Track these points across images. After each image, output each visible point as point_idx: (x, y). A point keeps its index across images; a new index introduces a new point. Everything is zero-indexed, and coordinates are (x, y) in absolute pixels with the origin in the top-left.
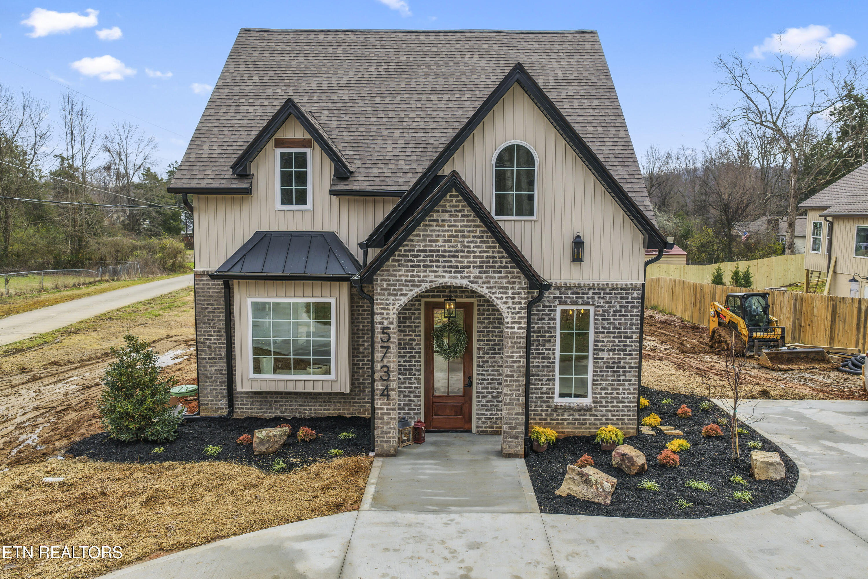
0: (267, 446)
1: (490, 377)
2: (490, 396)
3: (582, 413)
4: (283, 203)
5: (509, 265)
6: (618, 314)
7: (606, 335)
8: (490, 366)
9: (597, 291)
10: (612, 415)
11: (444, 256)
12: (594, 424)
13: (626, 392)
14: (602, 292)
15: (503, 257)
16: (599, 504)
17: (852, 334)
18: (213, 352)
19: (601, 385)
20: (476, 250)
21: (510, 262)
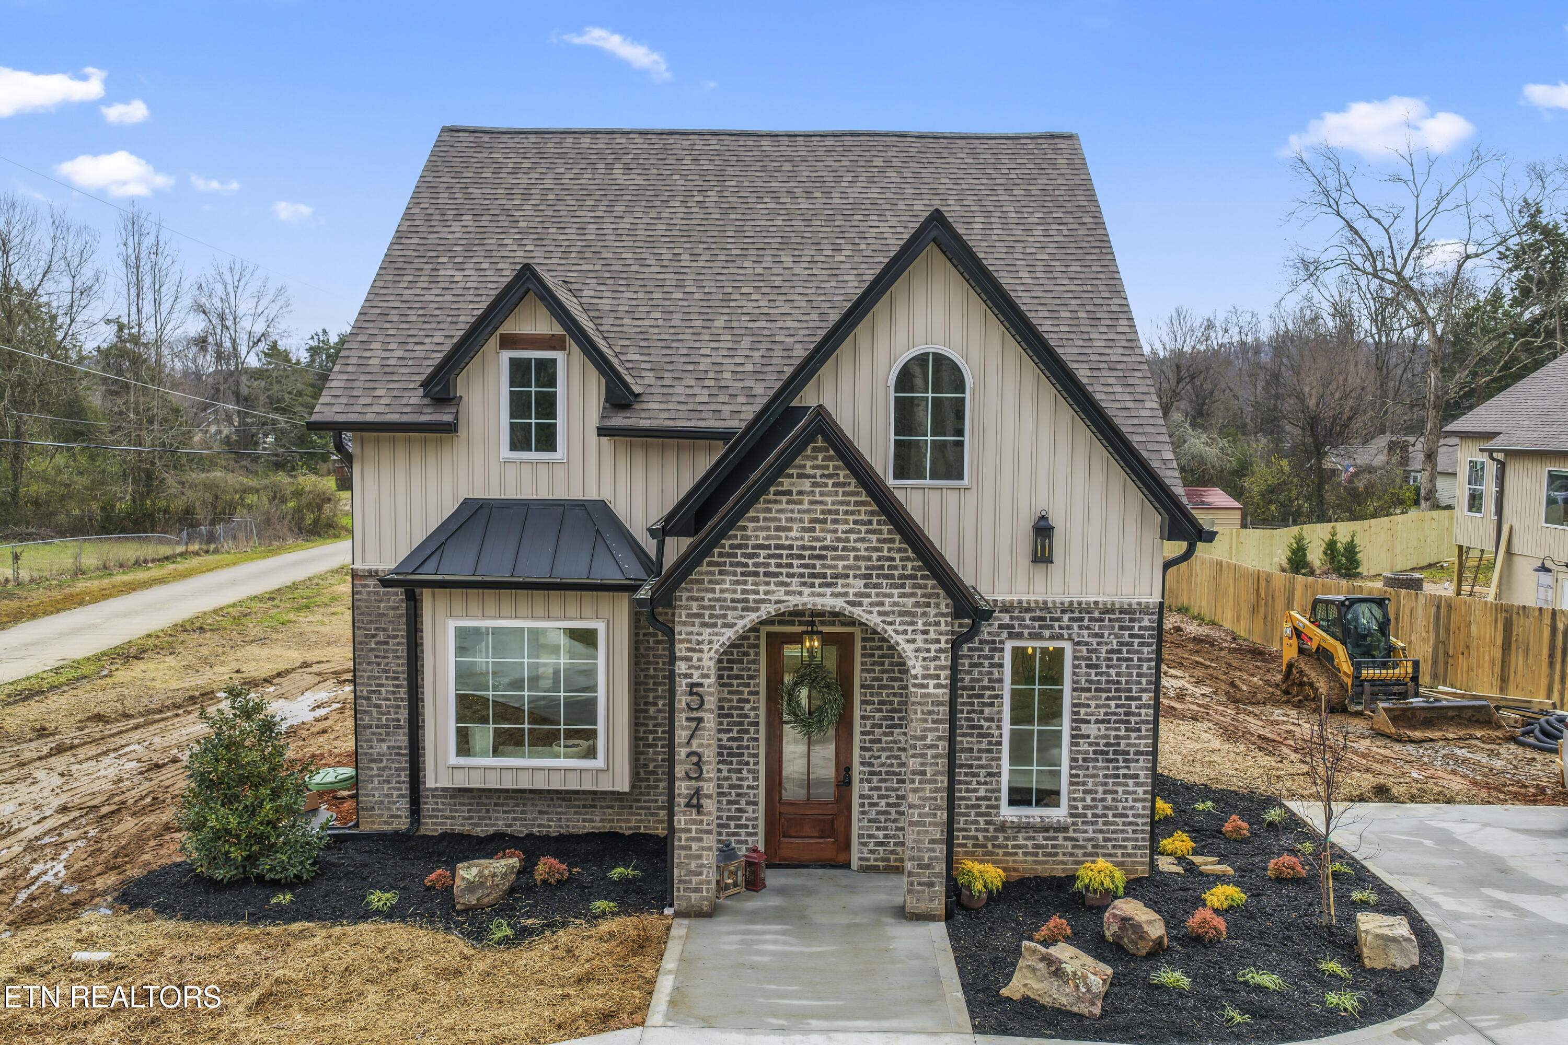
0: (480, 893)
1: (883, 769)
2: (883, 802)
3: (1051, 834)
4: (513, 447)
5: (919, 574)
6: (1115, 657)
7: (1093, 694)
8: (884, 749)
9: (1076, 615)
10: (1105, 839)
11: (802, 557)
12: (1072, 855)
13: (1130, 797)
14: (1087, 616)
15: (908, 559)
16: (1080, 1016)
17: (1540, 674)
18: (384, 714)
19: (1084, 784)
20: (858, 545)
21: (920, 569)
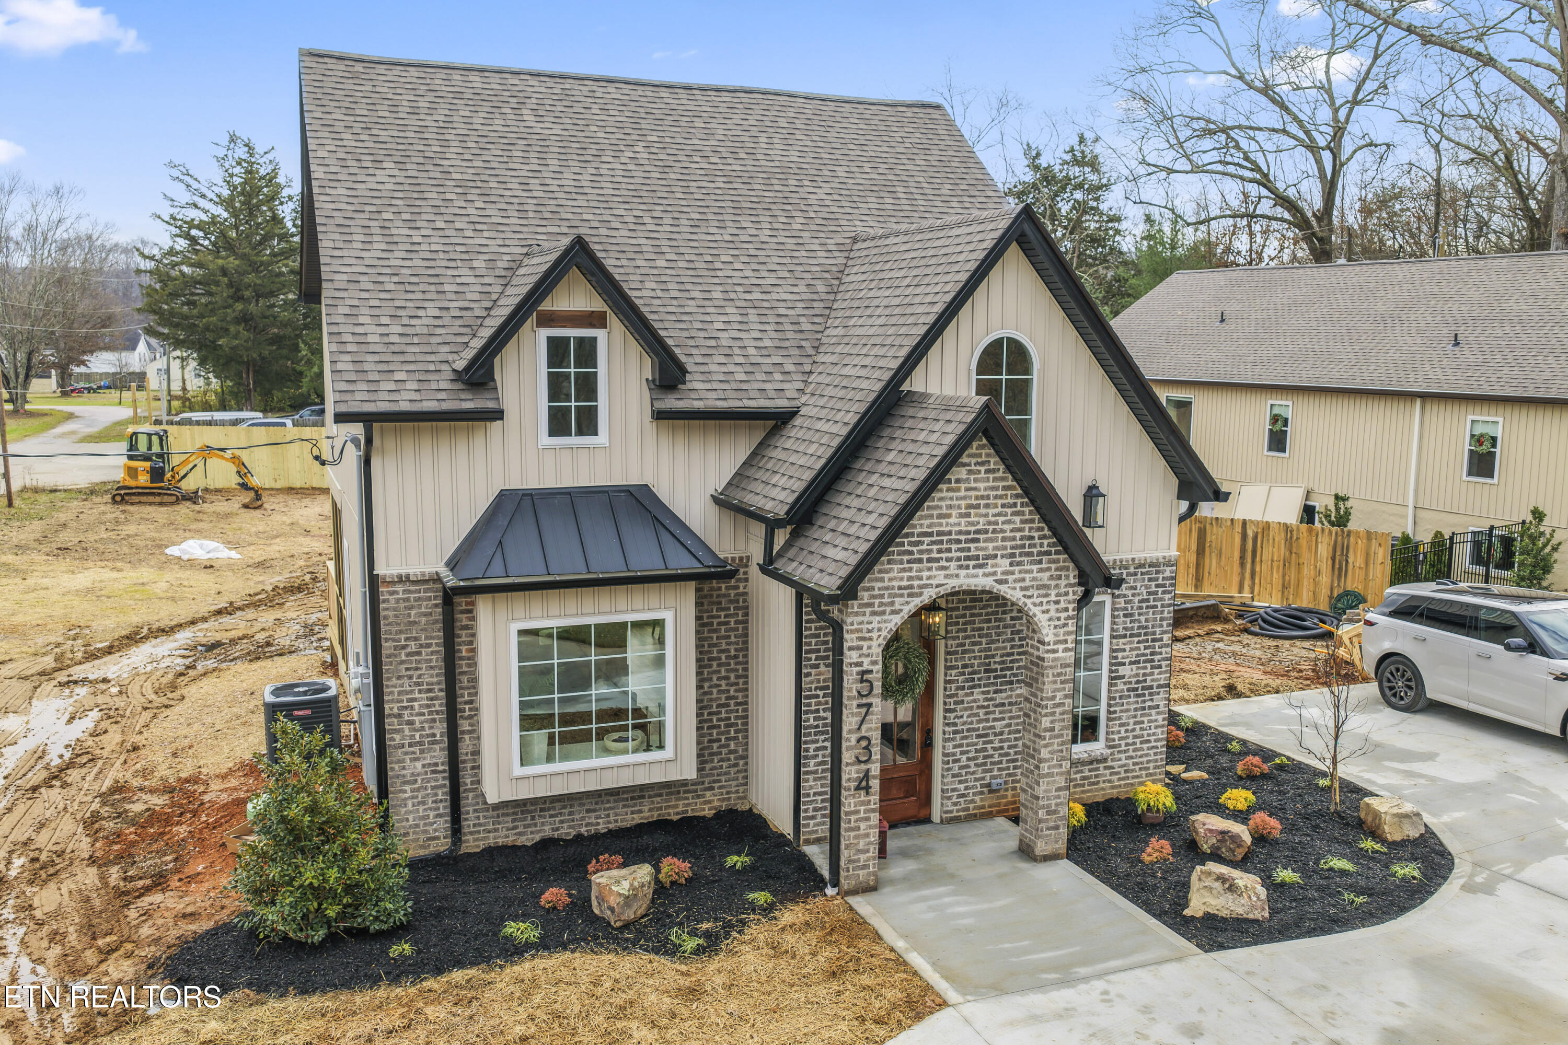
1: (965, 727)
2: (964, 757)
4: (553, 433)
5: (1053, 549)
6: (1144, 605)
7: (1128, 639)
8: (966, 709)
10: (1135, 764)
11: (958, 541)
12: (1110, 781)
13: (1153, 725)
14: (1125, 572)
15: (1044, 537)
17: (1232, 573)
20: (1005, 527)
21: (1054, 545)
